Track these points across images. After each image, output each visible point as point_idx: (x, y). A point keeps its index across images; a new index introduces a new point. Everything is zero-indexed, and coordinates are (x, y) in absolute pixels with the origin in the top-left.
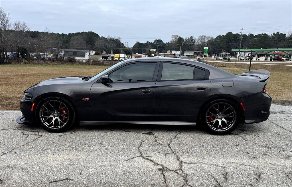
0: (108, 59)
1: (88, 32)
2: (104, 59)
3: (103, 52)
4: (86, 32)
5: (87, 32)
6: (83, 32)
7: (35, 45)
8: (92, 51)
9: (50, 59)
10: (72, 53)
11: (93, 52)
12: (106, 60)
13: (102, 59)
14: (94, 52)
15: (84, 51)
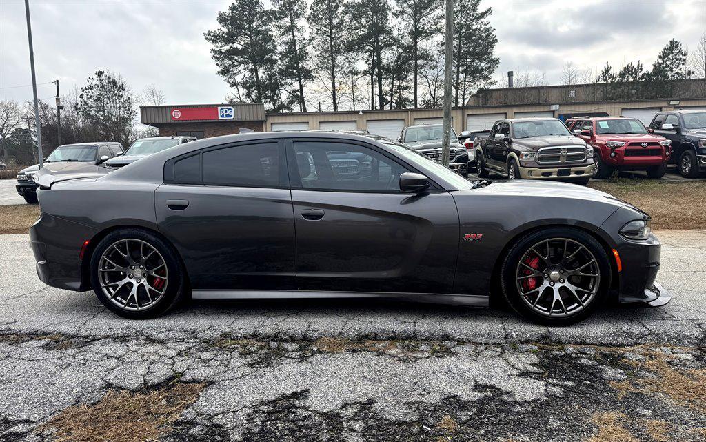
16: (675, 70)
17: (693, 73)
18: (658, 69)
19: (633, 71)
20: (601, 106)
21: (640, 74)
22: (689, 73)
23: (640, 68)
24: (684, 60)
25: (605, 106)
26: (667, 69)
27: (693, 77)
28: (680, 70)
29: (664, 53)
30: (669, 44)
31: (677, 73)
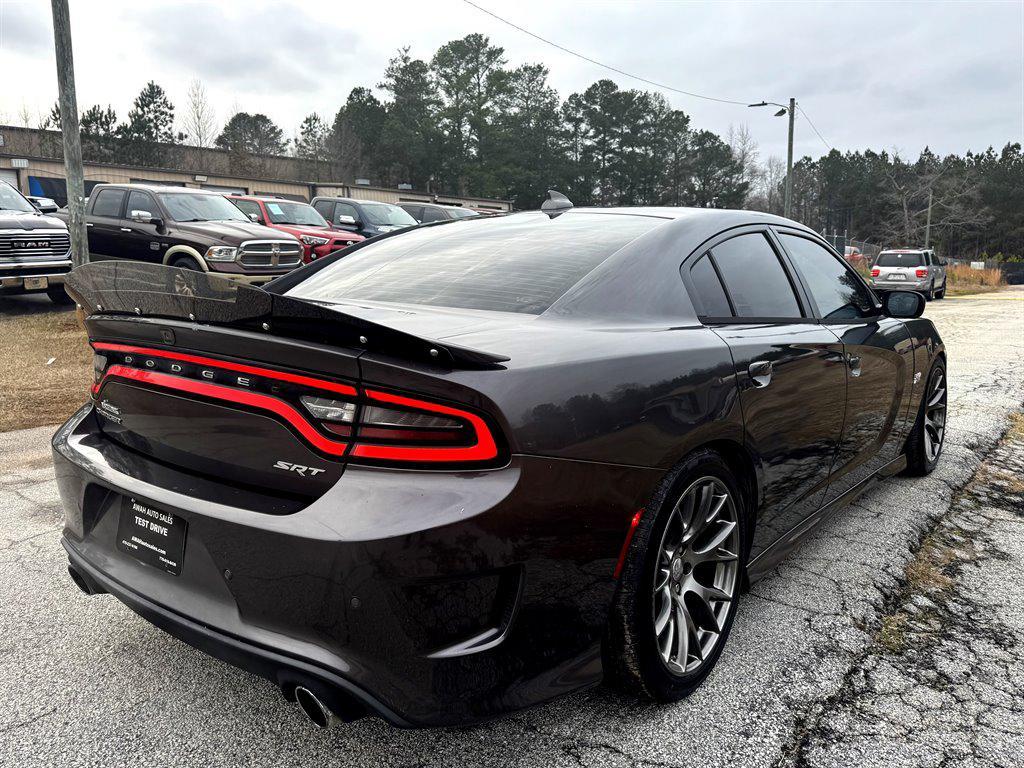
16: (163, 129)
17: (186, 136)
18: (139, 123)
19: (104, 120)
20: (98, 171)
21: (114, 127)
22: (181, 137)
23: (112, 116)
24: (172, 116)
25: (104, 171)
26: (152, 125)
27: (185, 142)
28: (169, 129)
29: (142, 99)
30: (147, 87)
31: (166, 133)
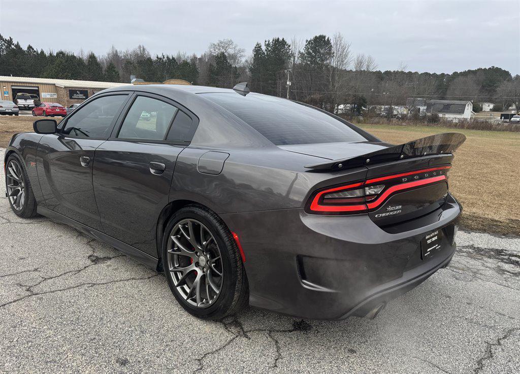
0: (512, 119)
1: (490, 68)
2: (504, 118)
3: (511, 106)
4: (485, 69)
5: (487, 68)
6: (480, 70)
7: (384, 93)
8: (487, 104)
9: (403, 118)
10: (442, 107)
11: (489, 106)
12: (508, 120)
13: (501, 118)
14: (492, 106)
15: (463, 102)
